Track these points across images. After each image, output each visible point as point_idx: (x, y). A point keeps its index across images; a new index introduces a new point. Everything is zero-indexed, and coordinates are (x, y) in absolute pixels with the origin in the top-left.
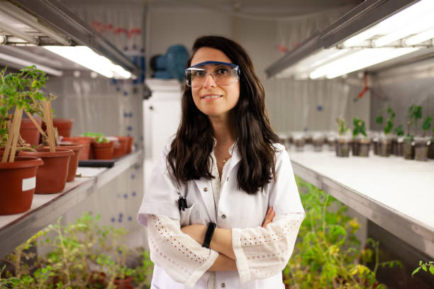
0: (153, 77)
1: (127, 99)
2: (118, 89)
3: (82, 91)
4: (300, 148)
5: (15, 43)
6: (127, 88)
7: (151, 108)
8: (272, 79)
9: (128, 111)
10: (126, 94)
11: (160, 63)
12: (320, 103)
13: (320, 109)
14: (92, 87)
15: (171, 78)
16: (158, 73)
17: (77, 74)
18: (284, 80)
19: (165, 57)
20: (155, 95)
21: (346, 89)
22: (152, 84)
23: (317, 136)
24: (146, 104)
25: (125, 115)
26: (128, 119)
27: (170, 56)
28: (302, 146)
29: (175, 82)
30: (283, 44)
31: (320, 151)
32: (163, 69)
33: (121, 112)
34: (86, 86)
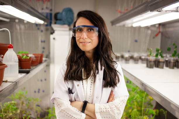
0: (55, 23)
1: (42, 33)
2: (38, 29)
3: (20, 29)
4: (128, 62)
6: (43, 28)
7: (54, 39)
8: (114, 26)
9: (43, 40)
10: (42, 31)
11: (59, 16)
12: (136, 38)
13: (136, 41)
14: (25, 27)
15: (64, 24)
16: (58, 22)
17: (17, 21)
18: (120, 26)
19: (62, 13)
20: (56, 32)
21: (149, 32)
22: (55, 27)
23: (136, 55)
24: (52, 36)
25: (42, 42)
26: (43, 43)
27: (64, 13)
28: (129, 61)
29: (66, 26)
30: (119, 9)
31: (137, 63)
32: (60, 20)
33: (40, 40)
34: (22, 27)
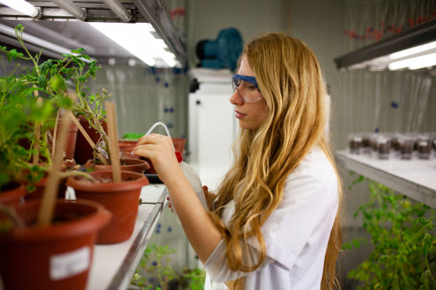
0: (199, 66)
1: (167, 91)
2: (158, 80)
3: (116, 81)
4: (385, 155)
5: (53, 17)
6: (168, 78)
7: (198, 102)
8: (343, 70)
9: (169, 106)
10: (166, 85)
11: (208, 49)
13: (394, 105)
14: (128, 77)
15: (222, 67)
16: (206, 62)
17: (112, 62)
18: (358, 70)
19: (216, 42)
20: (202, 87)
22: (199, 74)
23: (402, 139)
24: (193, 97)
25: (166, 110)
26: (169, 114)
27: (222, 41)
29: (227, 72)
30: (353, 28)
31: (408, 159)
32: (213, 57)
33: (161, 107)
34: (121, 76)
